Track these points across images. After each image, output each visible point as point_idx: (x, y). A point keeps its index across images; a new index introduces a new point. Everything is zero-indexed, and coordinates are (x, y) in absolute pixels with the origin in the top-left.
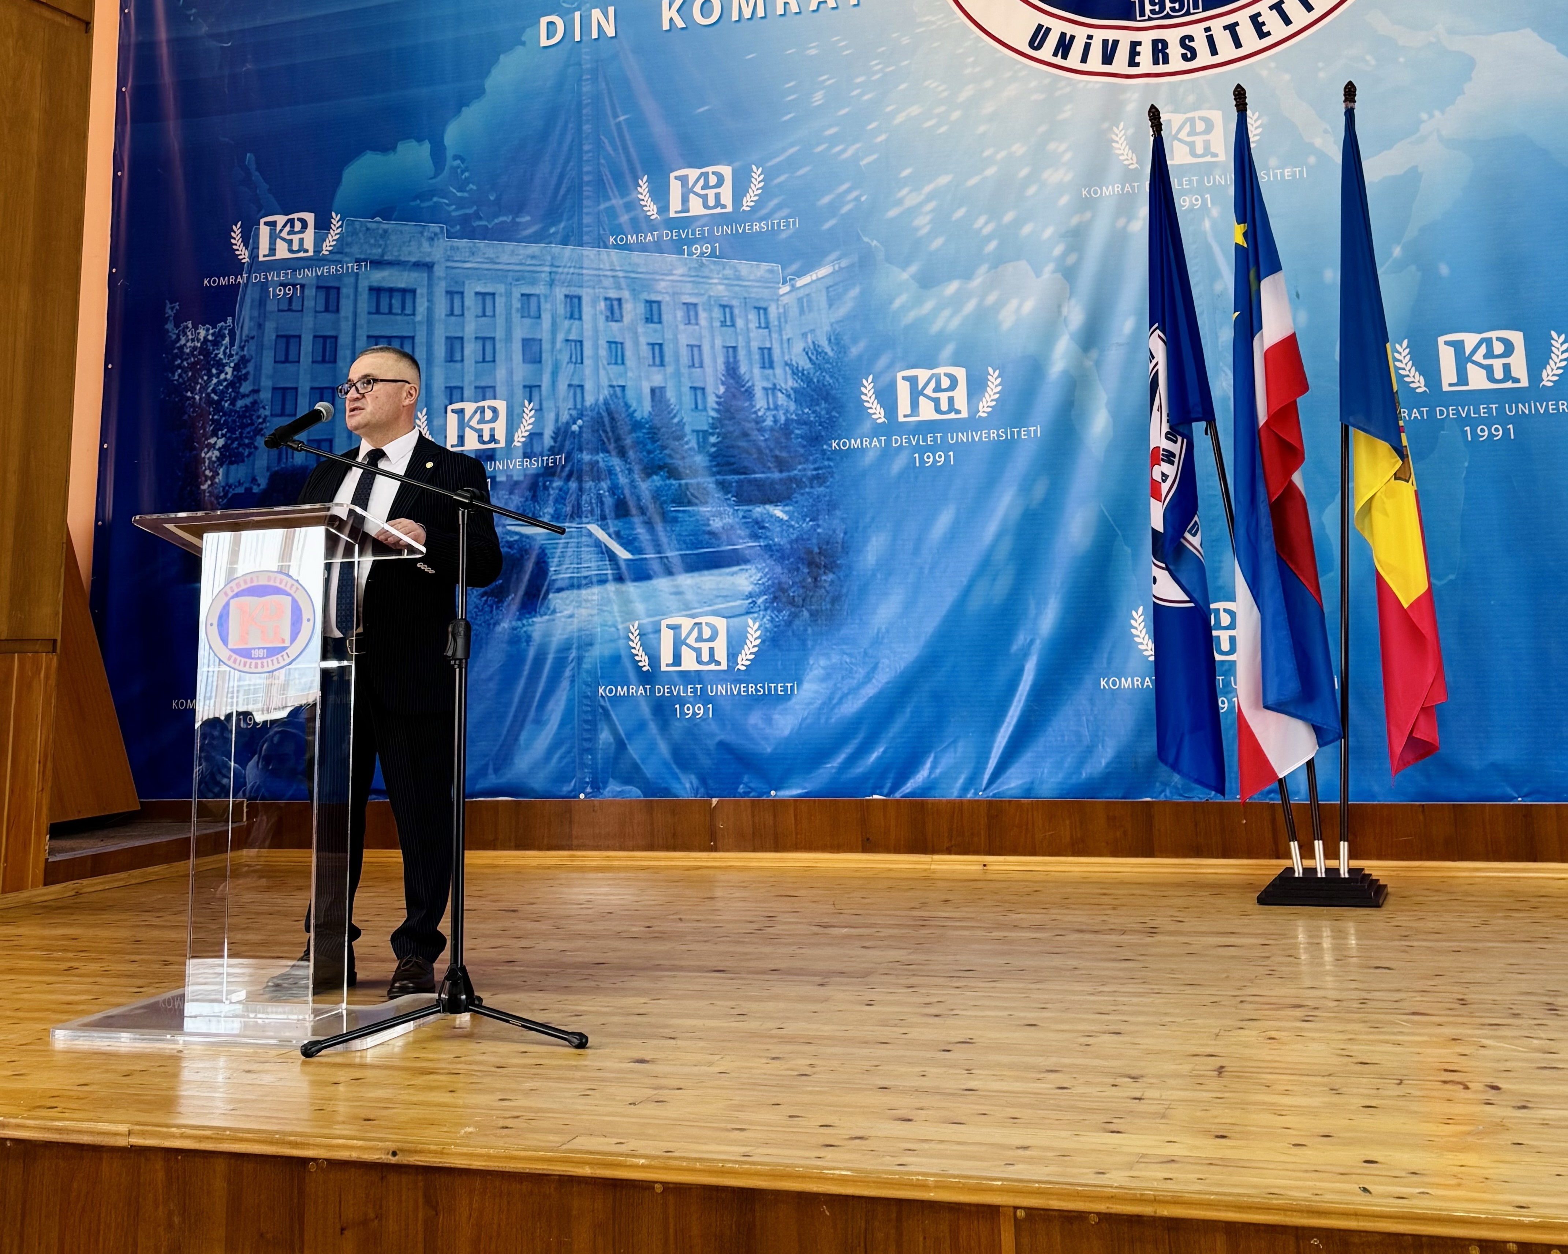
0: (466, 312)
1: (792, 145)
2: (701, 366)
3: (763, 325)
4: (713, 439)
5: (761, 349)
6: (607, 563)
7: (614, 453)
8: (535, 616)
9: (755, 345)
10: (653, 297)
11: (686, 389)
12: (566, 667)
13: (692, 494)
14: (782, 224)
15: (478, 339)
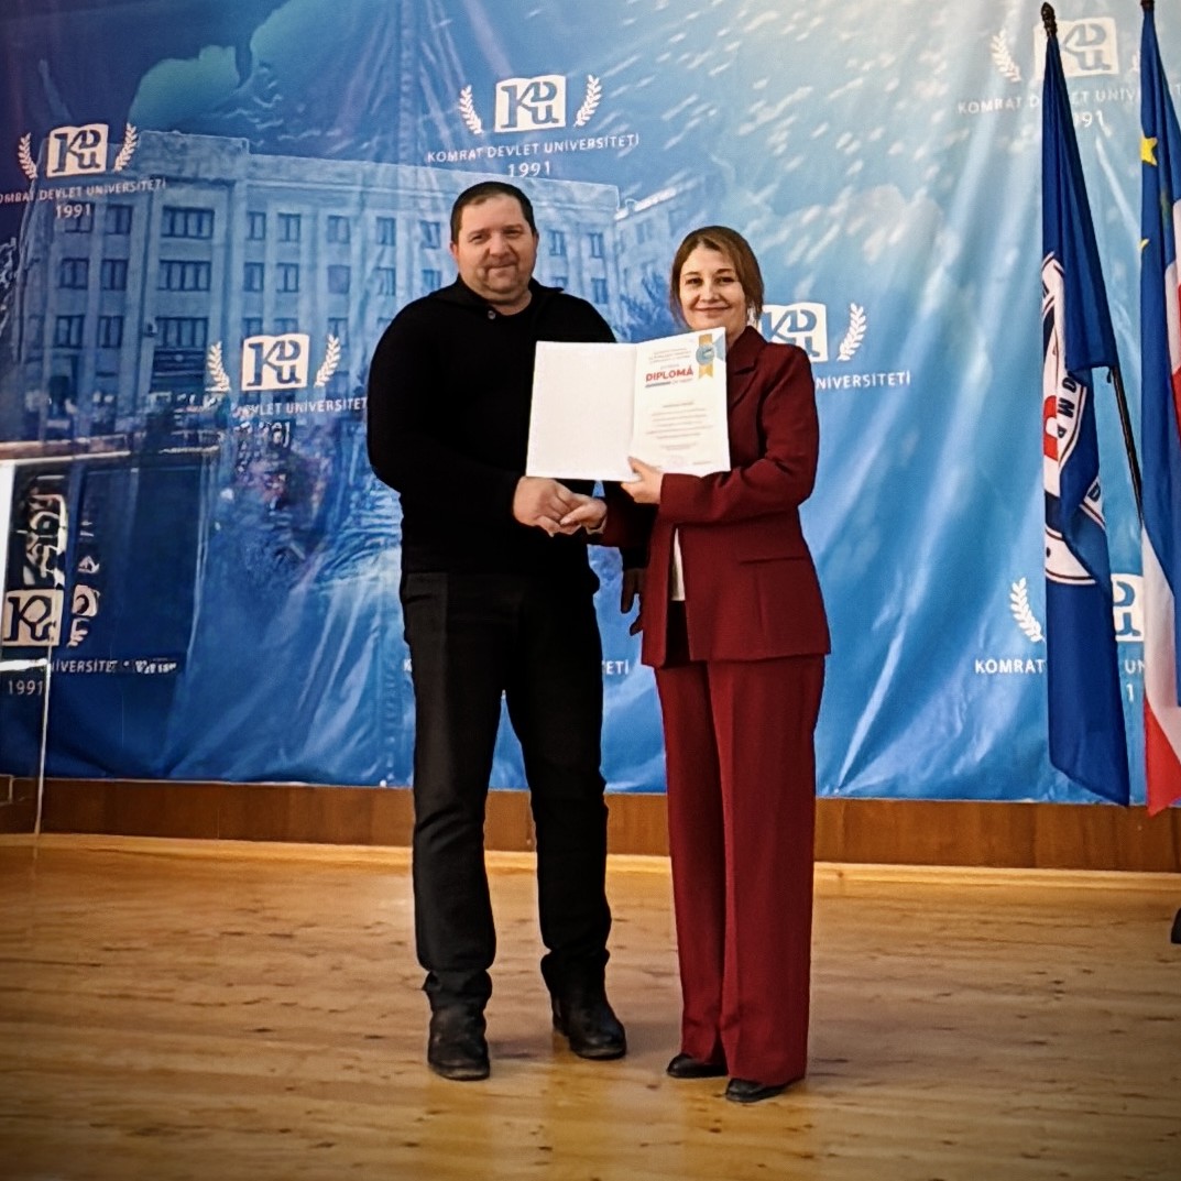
0: (268, 235)
1: (632, 53)
3: (597, 253)
5: (594, 280)
9: (587, 277)
12: (366, 638)
14: (621, 141)
15: (280, 265)
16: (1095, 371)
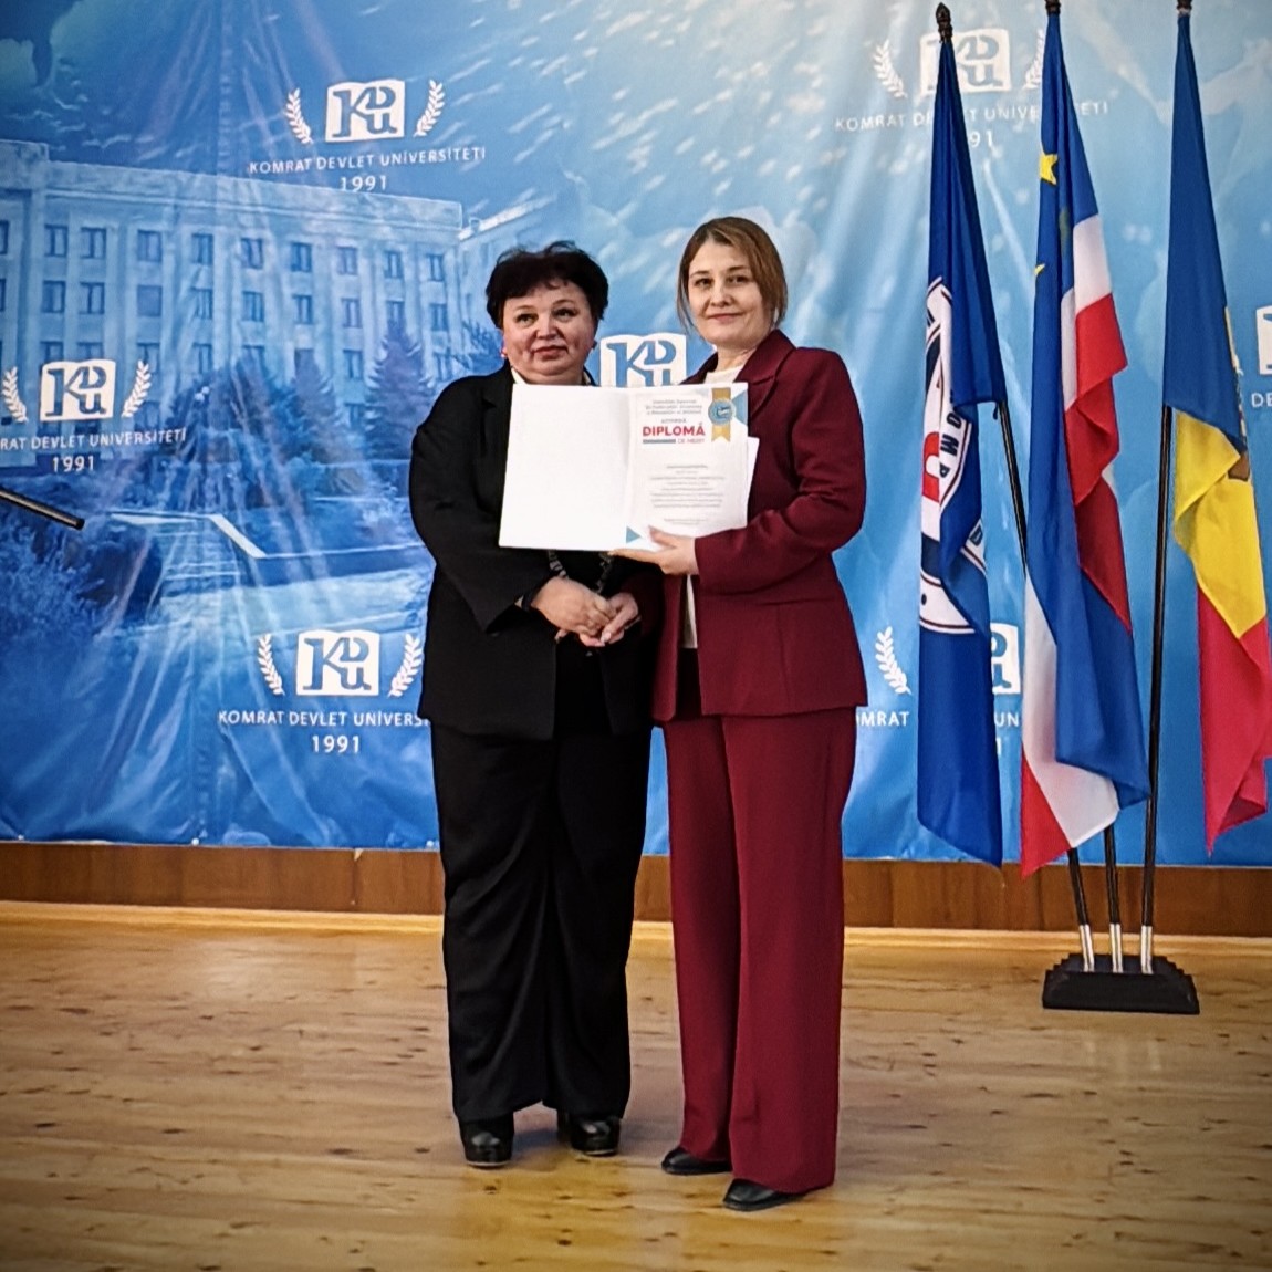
0: (70, 252)
1: (482, 57)
2: (359, 325)
3: (437, 275)
4: (370, 415)
5: (434, 306)
6: (234, 562)
7: (246, 428)
8: (141, 625)
9: (425, 303)
10: (304, 239)
11: (339, 355)
12: (180, 687)
13: (344, 483)
14: (465, 154)
15: (84, 284)
16: (981, 407)
